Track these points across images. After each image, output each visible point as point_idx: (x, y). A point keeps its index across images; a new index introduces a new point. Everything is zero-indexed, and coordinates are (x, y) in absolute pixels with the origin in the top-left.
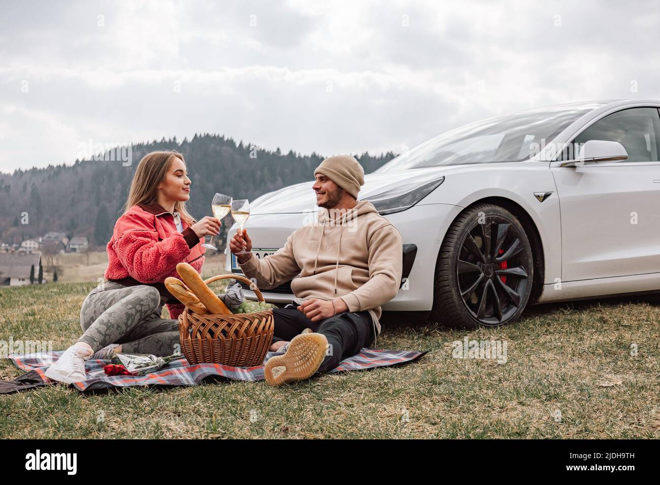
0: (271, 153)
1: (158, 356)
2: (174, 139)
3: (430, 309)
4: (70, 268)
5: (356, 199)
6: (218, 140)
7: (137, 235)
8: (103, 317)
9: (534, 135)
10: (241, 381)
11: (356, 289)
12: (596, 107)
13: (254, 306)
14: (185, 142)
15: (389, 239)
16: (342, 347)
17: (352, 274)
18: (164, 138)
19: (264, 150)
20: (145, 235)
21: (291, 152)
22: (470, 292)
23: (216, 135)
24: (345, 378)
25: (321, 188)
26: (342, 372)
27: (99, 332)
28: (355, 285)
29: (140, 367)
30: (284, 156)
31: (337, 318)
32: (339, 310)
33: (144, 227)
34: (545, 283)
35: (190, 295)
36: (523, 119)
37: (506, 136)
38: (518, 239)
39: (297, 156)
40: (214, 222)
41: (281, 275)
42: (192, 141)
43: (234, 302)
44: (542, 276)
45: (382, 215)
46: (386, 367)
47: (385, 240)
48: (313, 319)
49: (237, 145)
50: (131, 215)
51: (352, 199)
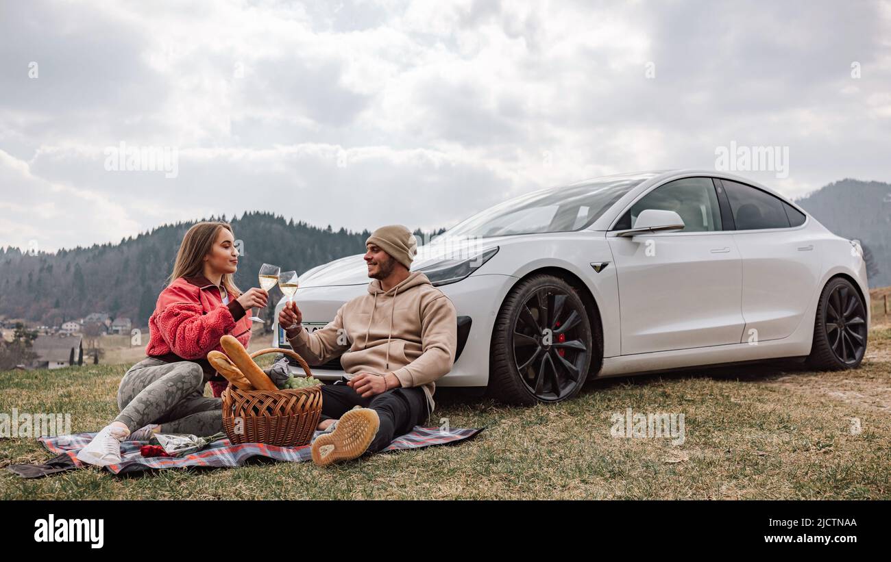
0: (322, 231)
1: (198, 436)
2: (224, 216)
3: (486, 384)
4: (112, 350)
5: (408, 270)
6: (268, 218)
7: (181, 308)
8: (142, 395)
9: (588, 206)
10: (286, 461)
11: (409, 363)
12: (649, 177)
13: (301, 381)
14: (234, 220)
15: (443, 311)
16: (394, 424)
17: (405, 348)
18: (213, 217)
19: (315, 228)
20: (189, 309)
21: (342, 229)
22: (527, 366)
23: (267, 213)
24: (397, 457)
25: (372, 258)
26: (394, 451)
27: (137, 411)
28: (408, 360)
29: (179, 448)
30: (335, 233)
31: (388, 393)
32: (392, 385)
33: (187, 300)
34: (604, 356)
35: (234, 370)
36: (575, 190)
37: (561, 206)
38: (575, 311)
39: (348, 233)
40: (261, 293)
41: (331, 350)
42: (242, 219)
43: (281, 377)
44: (601, 350)
45: (435, 286)
46: (440, 445)
47: (439, 312)
48: (363, 395)
49: (288, 223)
50: (175, 288)
51: (405, 270)
